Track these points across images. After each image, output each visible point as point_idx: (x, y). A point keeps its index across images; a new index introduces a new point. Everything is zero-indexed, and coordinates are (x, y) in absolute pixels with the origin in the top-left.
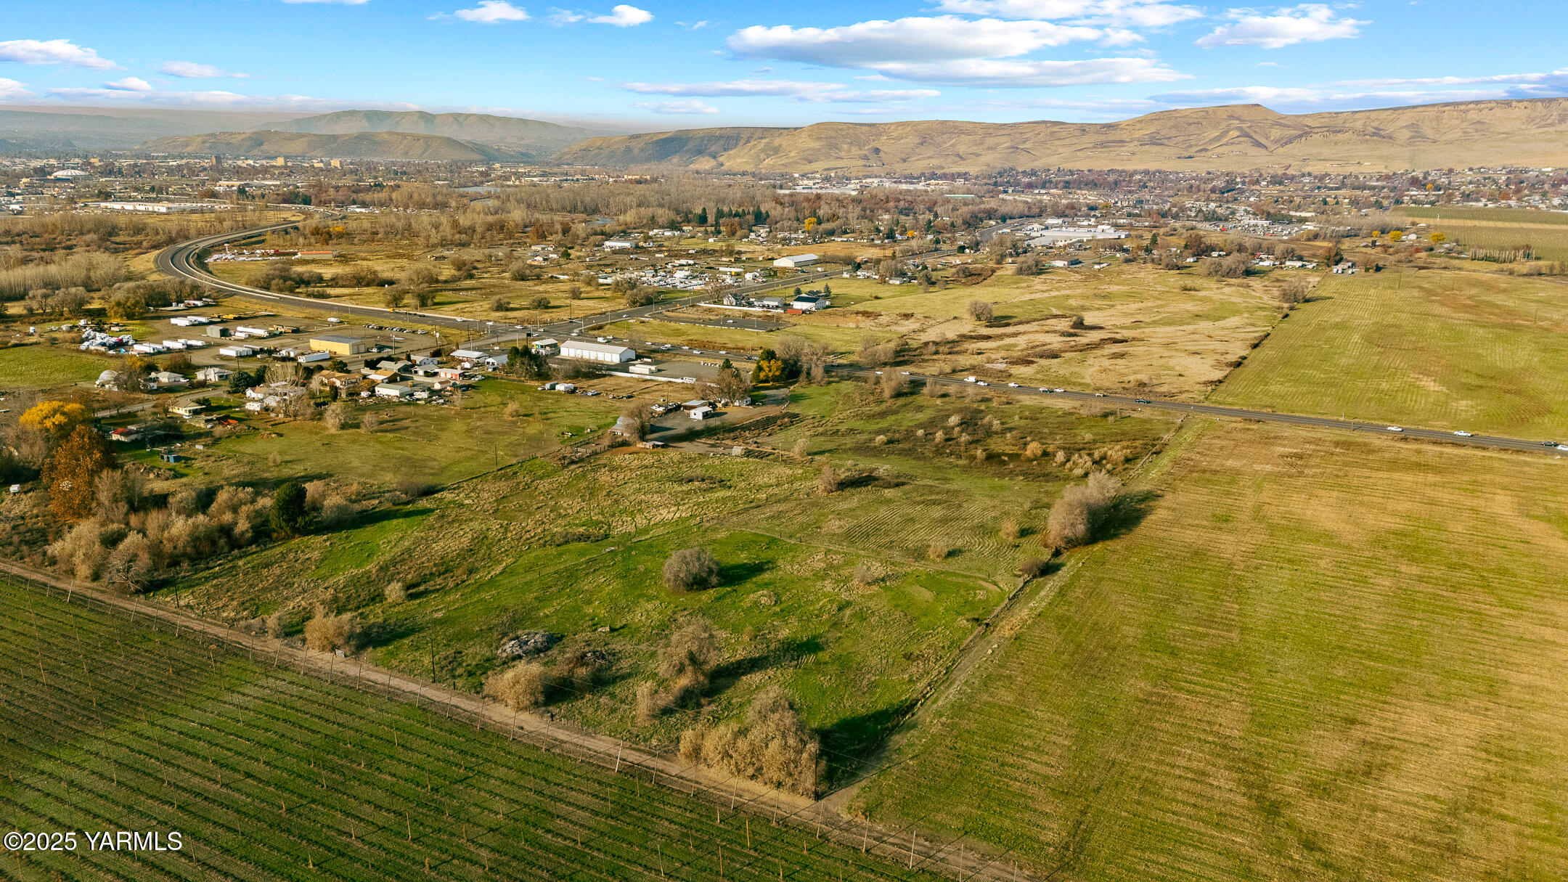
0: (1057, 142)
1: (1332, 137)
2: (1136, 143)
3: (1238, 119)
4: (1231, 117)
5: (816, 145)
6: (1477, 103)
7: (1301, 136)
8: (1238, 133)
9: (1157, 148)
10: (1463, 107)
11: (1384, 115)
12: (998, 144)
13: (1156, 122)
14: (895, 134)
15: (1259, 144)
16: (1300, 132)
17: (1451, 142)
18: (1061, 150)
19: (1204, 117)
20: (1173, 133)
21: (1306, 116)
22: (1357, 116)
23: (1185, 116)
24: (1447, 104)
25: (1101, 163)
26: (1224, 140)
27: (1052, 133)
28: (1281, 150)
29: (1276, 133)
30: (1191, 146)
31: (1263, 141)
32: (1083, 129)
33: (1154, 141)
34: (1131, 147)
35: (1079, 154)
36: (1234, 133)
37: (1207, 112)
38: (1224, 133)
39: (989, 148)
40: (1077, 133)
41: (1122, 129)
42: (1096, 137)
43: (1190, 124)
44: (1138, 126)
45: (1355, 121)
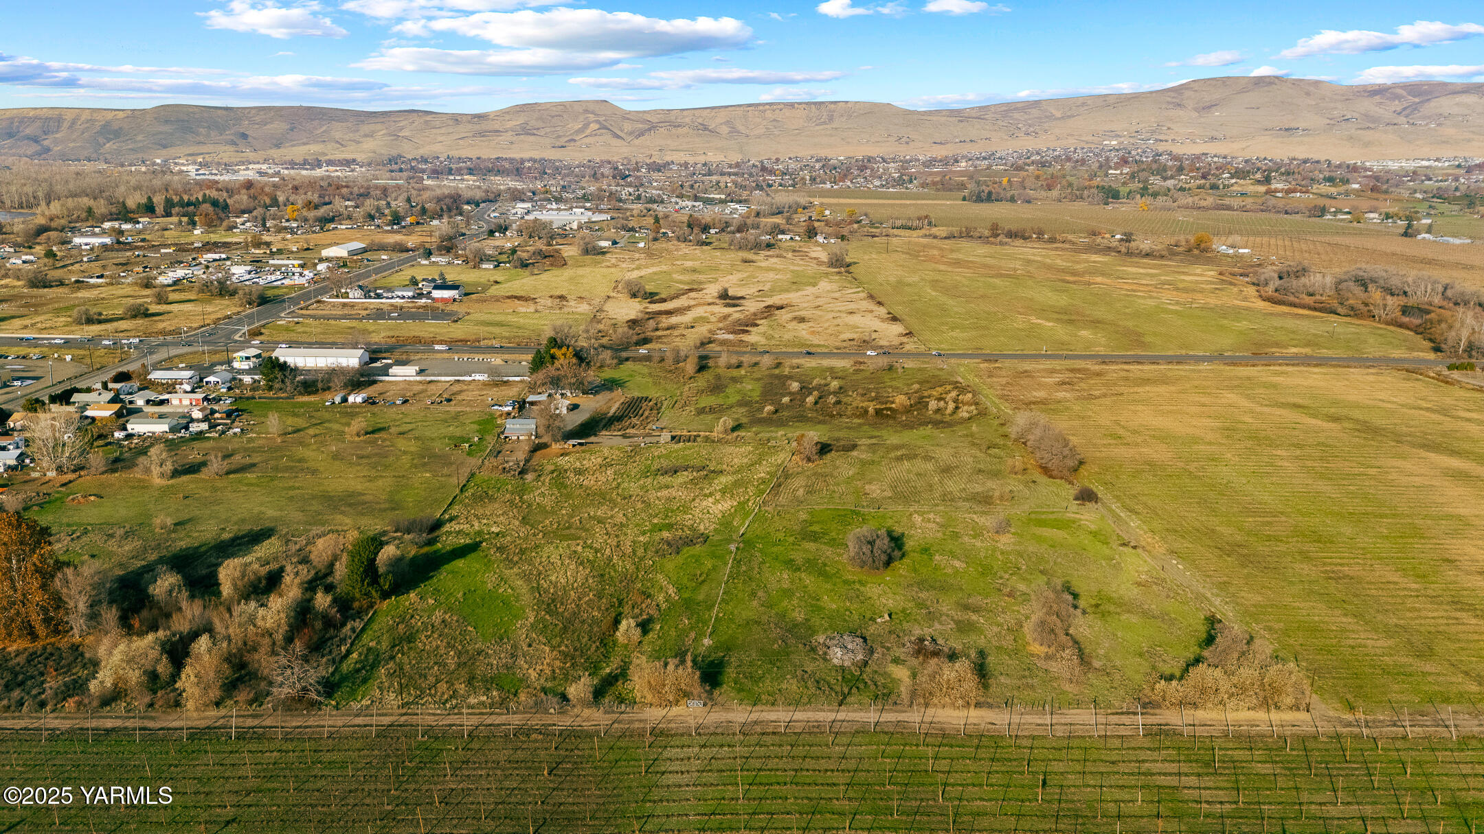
0: (434, 131)
1: (674, 131)
2: (510, 133)
3: (593, 113)
4: (586, 111)
5: (167, 128)
6: (770, 104)
7: (650, 130)
8: (597, 126)
9: (532, 138)
10: (761, 108)
11: (705, 113)
12: (373, 132)
13: (523, 114)
14: (257, 119)
15: (618, 137)
16: (647, 127)
17: (759, 137)
18: (440, 139)
19: (564, 110)
20: (540, 124)
21: (645, 112)
22: (685, 113)
23: (547, 109)
24: (750, 105)
25: (487, 151)
26: (588, 132)
27: (426, 122)
28: (637, 142)
29: (628, 126)
30: (559, 137)
31: (619, 133)
32: (456, 119)
33: (525, 131)
34: (508, 136)
35: (461, 142)
36: (594, 126)
37: (565, 106)
38: (586, 126)
39: (366, 136)
40: (451, 122)
41: (493, 120)
42: (470, 126)
43: (553, 117)
44: (507, 117)
45: (684, 117)
